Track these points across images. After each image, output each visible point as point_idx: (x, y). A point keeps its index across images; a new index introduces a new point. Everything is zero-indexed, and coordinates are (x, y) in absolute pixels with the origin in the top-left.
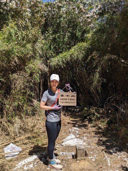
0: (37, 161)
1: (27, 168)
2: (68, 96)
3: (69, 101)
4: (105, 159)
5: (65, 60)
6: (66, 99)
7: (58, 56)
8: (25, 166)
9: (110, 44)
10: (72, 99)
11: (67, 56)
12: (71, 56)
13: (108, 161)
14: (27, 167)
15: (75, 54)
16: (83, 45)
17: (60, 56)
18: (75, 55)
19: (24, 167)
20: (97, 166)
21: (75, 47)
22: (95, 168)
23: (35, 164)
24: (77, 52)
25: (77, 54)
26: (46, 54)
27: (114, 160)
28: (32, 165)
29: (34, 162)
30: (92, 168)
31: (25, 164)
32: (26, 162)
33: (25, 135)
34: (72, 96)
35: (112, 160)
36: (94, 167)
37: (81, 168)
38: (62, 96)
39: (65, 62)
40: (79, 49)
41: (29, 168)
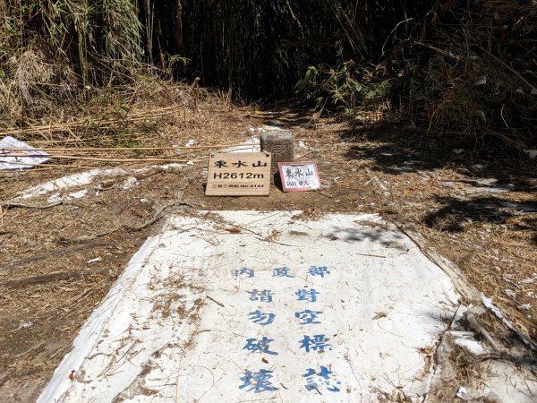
0: (105, 182)
1: (61, 199)
2: (240, 164)
3: (245, 180)
4: (371, 183)
6: (234, 176)
8: (55, 196)
10: (254, 173)
14: (60, 196)
19: (49, 196)
20: (336, 196)
23: (97, 187)
28: (85, 191)
29: (90, 183)
31: (55, 191)
32: (62, 185)
34: (254, 165)
38: (220, 164)
41: (69, 198)
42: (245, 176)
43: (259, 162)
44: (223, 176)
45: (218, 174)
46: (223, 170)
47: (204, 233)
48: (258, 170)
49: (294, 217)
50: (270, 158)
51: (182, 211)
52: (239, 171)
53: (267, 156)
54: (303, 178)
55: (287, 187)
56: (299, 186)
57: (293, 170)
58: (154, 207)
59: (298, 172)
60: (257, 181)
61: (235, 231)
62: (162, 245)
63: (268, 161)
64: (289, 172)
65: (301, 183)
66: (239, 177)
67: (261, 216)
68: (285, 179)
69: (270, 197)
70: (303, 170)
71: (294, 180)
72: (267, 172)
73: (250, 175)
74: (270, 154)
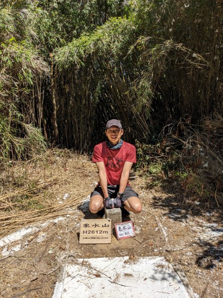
0: (29, 239)
1: (8, 253)
2: (96, 225)
3: (99, 235)
4: (159, 230)
5: (85, 51)
6: (93, 232)
7: (70, 44)
8: (5, 250)
9: (174, 20)
10: (103, 230)
11: (88, 43)
12: (95, 44)
13: (164, 233)
14: (8, 250)
15: (104, 41)
16: (120, 23)
17: (73, 44)
18: (105, 43)
19: (2, 251)
20: (143, 242)
21: (104, 26)
22: (141, 246)
23: (26, 244)
24: (109, 36)
25: (108, 40)
26: (46, 40)
27: (174, 230)
28: (20, 246)
29: (22, 240)
30: (134, 246)
31: (4, 246)
32: (7, 241)
33: (6, 193)
34: (103, 226)
35: (171, 230)
36: (139, 244)
37: (115, 247)
38: (86, 225)
39: (84, 56)
40: (113, 30)
41: (12, 252)
42: (99, 232)
43: (105, 224)
44: (88, 232)
45: (85, 231)
46: (88, 229)
47: (83, 278)
48: (105, 229)
49: (125, 262)
50: (110, 222)
51: (70, 261)
52: (95, 229)
53: (109, 221)
54: (126, 231)
55: (119, 237)
56: (125, 236)
57: (122, 227)
58: (56, 258)
59: (124, 228)
60: (104, 235)
61: (98, 276)
62: (65, 290)
63: (110, 223)
64: (120, 228)
65: (126, 234)
66: (96, 233)
67: (109, 262)
68: (118, 233)
69: (112, 244)
70: (127, 227)
71: (122, 233)
72: (109, 230)
73: (101, 232)
74: (110, 220)
